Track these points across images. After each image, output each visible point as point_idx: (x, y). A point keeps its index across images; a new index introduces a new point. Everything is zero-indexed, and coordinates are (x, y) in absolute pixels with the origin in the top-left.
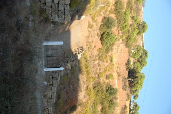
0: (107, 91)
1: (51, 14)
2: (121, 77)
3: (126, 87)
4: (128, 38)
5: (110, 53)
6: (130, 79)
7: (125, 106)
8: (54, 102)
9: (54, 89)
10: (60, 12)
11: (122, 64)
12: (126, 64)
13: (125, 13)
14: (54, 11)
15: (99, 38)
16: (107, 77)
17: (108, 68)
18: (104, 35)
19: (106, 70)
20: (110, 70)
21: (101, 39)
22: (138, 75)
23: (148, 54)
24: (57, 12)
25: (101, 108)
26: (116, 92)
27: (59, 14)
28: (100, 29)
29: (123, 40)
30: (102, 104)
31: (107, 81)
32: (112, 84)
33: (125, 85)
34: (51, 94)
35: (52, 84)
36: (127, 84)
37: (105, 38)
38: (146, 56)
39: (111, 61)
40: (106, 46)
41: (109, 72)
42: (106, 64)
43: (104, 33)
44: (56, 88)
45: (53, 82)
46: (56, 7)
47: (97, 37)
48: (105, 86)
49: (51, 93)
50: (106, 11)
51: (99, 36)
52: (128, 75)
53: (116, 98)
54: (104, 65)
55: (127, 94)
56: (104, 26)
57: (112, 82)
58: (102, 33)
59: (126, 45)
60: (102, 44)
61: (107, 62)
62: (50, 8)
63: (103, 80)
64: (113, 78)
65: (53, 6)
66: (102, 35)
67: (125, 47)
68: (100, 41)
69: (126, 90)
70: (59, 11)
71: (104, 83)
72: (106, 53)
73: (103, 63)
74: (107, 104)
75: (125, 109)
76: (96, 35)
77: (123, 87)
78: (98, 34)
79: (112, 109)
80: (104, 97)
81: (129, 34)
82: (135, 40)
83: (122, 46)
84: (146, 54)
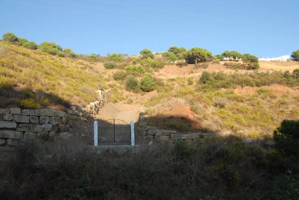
0: (204, 83)
1: (36, 133)
2: (194, 71)
3: (204, 65)
4: (154, 66)
5: (164, 81)
6: (196, 61)
7: (224, 65)
8: (175, 132)
9: (159, 132)
10: (32, 121)
11: (180, 70)
12: (181, 67)
13: (127, 70)
14: (29, 128)
15: (146, 93)
16: (190, 83)
17: (181, 83)
18: (143, 88)
19: (182, 85)
20: (183, 81)
21: (148, 92)
22: (191, 53)
23: (173, 46)
24: (31, 125)
25: (223, 89)
26: (206, 73)
27: (35, 122)
28: (137, 92)
29: (156, 71)
30: (218, 87)
31: (195, 84)
32: (199, 78)
33: (202, 66)
34: (165, 137)
35: (154, 135)
36: (201, 64)
37: (146, 86)
38: (174, 48)
39: (173, 80)
40: (155, 85)
41: (186, 81)
42: (176, 85)
43: (141, 88)
44: (157, 130)
45: (151, 134)
46: (24, 126)
47: (145, 95)
48: (200, 86)
49: (163, 136)
50: (120, 88)
51: (144, 94)
52: (192, 64)
53: (214, 74)
54: (177, 87)
55: (212, 64)
56: (134, 89)
57: (196, 78)
58: (142, 90)
59: (161, 68)
60: (153, 90)
61: (174, 84)
62: (25, 133)
63: (193, 88)
64: (192, 78)
65: (22, 130)
66: (143, 90)
67: (163, 69)
68: (150, 93)
69: (208, 65)
70: (30, 123)
71: (196, 86)
72: (163, 86)
73: (174, 88)
74: (219, 83)
75: (227, 65)
76: (143, 96)
77: (204, 68)
78: (142, 95)
79: (224, 77)
80: (211, 85)
81: (150, 65)
82: (159, 60)
83: (161, 71)
84: (172, 48)
